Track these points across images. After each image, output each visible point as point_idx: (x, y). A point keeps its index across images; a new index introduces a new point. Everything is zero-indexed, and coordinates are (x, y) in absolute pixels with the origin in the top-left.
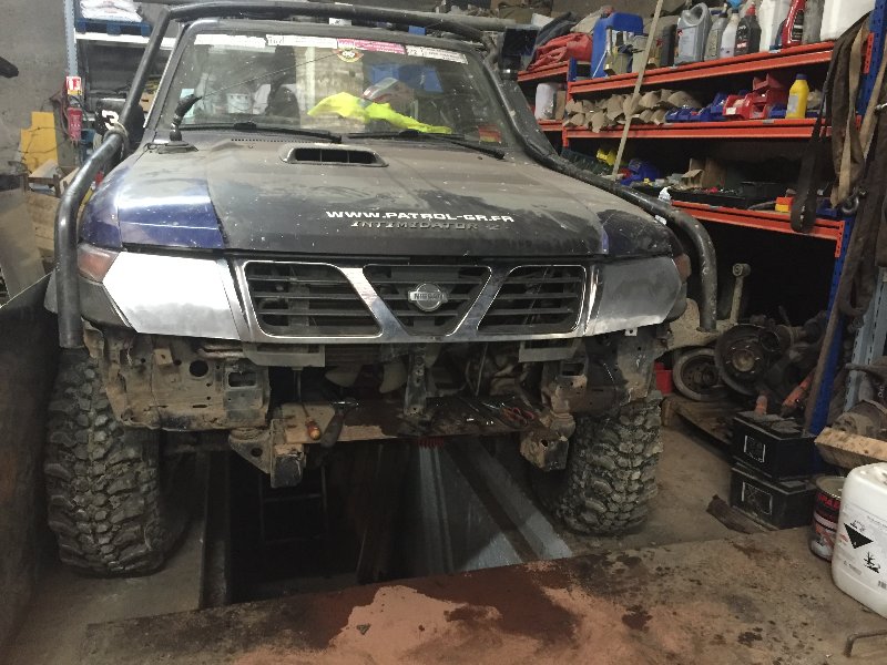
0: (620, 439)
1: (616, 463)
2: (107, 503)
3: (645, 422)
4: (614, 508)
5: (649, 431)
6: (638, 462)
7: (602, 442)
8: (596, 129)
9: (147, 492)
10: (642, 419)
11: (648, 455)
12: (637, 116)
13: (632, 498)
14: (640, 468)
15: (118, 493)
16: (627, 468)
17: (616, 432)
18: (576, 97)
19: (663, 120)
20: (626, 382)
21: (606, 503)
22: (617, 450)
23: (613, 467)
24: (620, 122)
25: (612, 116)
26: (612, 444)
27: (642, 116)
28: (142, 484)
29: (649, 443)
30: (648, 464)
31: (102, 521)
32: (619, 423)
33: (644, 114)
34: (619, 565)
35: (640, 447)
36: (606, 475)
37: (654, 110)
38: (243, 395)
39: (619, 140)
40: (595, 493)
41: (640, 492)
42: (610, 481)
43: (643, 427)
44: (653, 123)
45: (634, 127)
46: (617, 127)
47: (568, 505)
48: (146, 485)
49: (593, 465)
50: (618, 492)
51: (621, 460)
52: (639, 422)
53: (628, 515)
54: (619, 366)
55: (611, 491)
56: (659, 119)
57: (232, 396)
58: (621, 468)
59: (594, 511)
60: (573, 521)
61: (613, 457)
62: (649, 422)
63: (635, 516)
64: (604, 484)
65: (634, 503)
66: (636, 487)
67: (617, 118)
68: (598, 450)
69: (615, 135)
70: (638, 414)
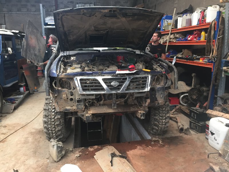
0: (160, 113)
1: (159, 118)
2: (55, 127)
3: (165, 109)
4: (160, 128)
5: (166, 111)
6: (164, 118)
7: (156, 114)
9: (62, 125)
11: (166, 116)
13: (164, 126)
15: (57, 125)
16: (162, 119)
17: (159, 111)
21: (158, 127)
23: (159, 119)
24: (167, 41)
25: (165, 40)
26: (158, 114)
28: (61, 123)
29: (167, 114)
30: (167, 118)
31: (54, 131)
33: (171, 39)
35: (164, 115)
37: (174, 38)
38: (80, 105)
40: (155, 125)
41: (165, 124)
42: (158, 122)
44: (173, 42)
45: (169, 42)
47: (150, 128)
49: (155, 119)
50: (160, 125)
53: (163, 130)
55: (158, 124)
56: (175, 40)
57: (78, 105)
59: (156, 129)
60: (152, 132)
61: (159, 117)
63: (165, 130)
68: (155, 116)
69: (165, 44)
70: (164, 107)
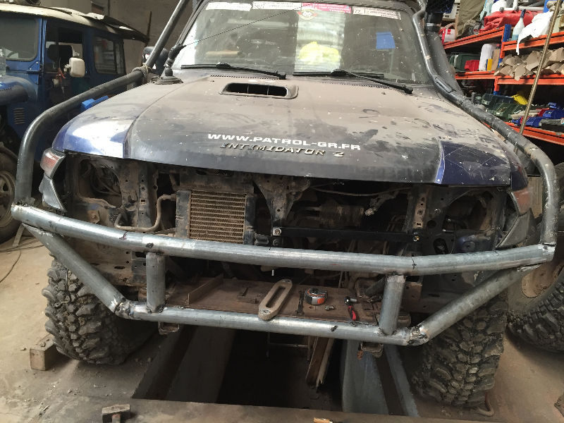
0: (462, 339)
5: (490, 335)
7: (446, 338)
8: (517, 78)
10: (484, 324)
11: (486, 356)
12: (547, 68)
13: (469, 387)
14: (479, 364)
16: (466, 363)
17: (460, 332)
18: (507, 54)
21: (447, 386)
22: (458, 346)
23: (454, 360)
24: (535, 72)
25: (530, 67)
26: (454, 341)
29: (489, 345)
30: (487, 362)
32: (463, 324)
35: (479, 349)
36: (448, 364)
38: (144, 264)
40: (435, 376)
41: (478, 383)
42: (451, 370)
43: (484, 332)
44: (560, 74)
45: (543, 76)
46: (532, 76)
47: (419, 378)
50: (457, 381)
51: (460, 356)
53: (466, 399)
55: (450, 378)
57: (138, 264)
58: (461, 362)
60: (421, 391)
61: (455, 351)
62: (491, 329)
63: (472, 400)
64: (444, 371)
66: (474, 379)
67: (533, 69)
69: (529, 83)
70: (481, 320)
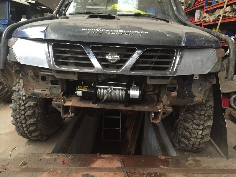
0: (195, 119)
1: (193, 127)
3: (205, 113)
4: (191, 143)
5: (207, 117)
6: (201, 127)
7: (188, 119)
8: (211, 21)
10: (204, 112)
11: (206, 126)
12: (224, 14)
13: (199, 140)
14: (203, 130)
16: (197, 129)
17: (193, 116)
18: (207, 12)
19: (233, 15)
20: (195, 96)
21: (189, 141)
22: (193, 122)
23: (191, 128)
24: (219, 17)
25: (217, 15)
26: (192, 120)
27: (227, 14)
28: (36, 114)
29: (206, 121)
30: (206, 129)
31: (24, 124)
32: (195, 113)
33: (227, 13)
34: (191, 162)
35: (202, 122)
36: (189, 131)
37: (231, 12)
38: (55, 88)
39: (218, 24)
41: (202, 138)
42: (190, 133)
43: (204, 115)
44: (230, 16)
45: (223, 19)
46: (218, 19)
47: (176, 139)
48: (38, 115)
49: (184, 127)
50: (193, 138)
51: (194, 126)
52: (203, 112)
53: (197, 146)
54: (192, 90)
55: (190, 137)
56: (232, 14)
57: (51, 88)
58: (195, 129)
59: (184, 143)
60: (177, 145)
61: (192, 125)
62: (207, 113)
63: (200, 147)
64: (187, 134)
65: (199, 142)
66: (200, 136)
67: (218, 16)
68: (185, 121)
69: (217, 22)
